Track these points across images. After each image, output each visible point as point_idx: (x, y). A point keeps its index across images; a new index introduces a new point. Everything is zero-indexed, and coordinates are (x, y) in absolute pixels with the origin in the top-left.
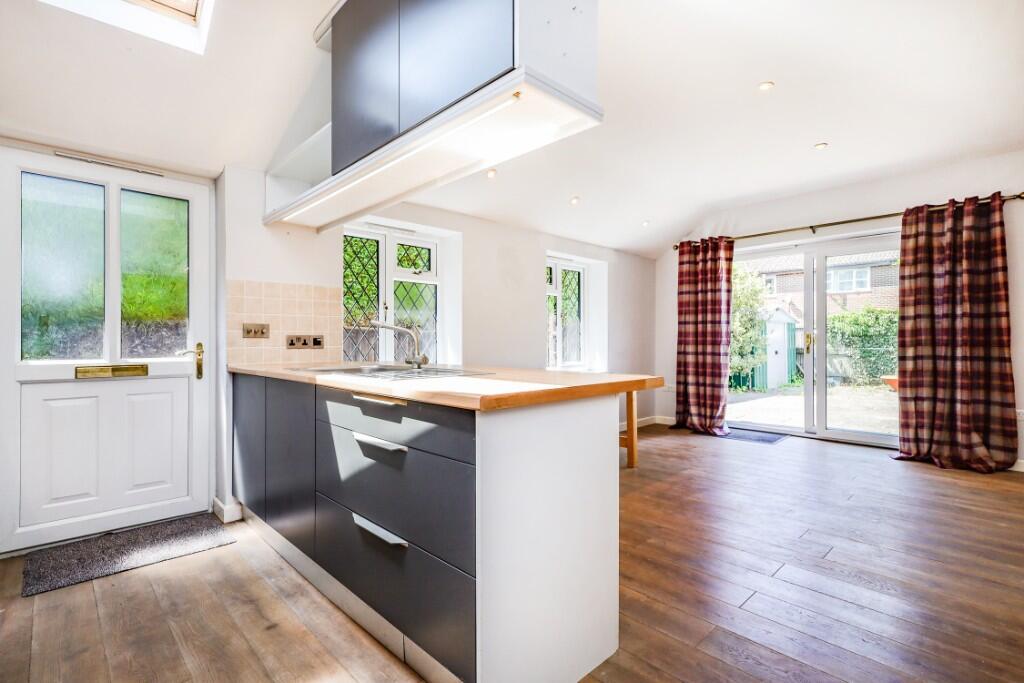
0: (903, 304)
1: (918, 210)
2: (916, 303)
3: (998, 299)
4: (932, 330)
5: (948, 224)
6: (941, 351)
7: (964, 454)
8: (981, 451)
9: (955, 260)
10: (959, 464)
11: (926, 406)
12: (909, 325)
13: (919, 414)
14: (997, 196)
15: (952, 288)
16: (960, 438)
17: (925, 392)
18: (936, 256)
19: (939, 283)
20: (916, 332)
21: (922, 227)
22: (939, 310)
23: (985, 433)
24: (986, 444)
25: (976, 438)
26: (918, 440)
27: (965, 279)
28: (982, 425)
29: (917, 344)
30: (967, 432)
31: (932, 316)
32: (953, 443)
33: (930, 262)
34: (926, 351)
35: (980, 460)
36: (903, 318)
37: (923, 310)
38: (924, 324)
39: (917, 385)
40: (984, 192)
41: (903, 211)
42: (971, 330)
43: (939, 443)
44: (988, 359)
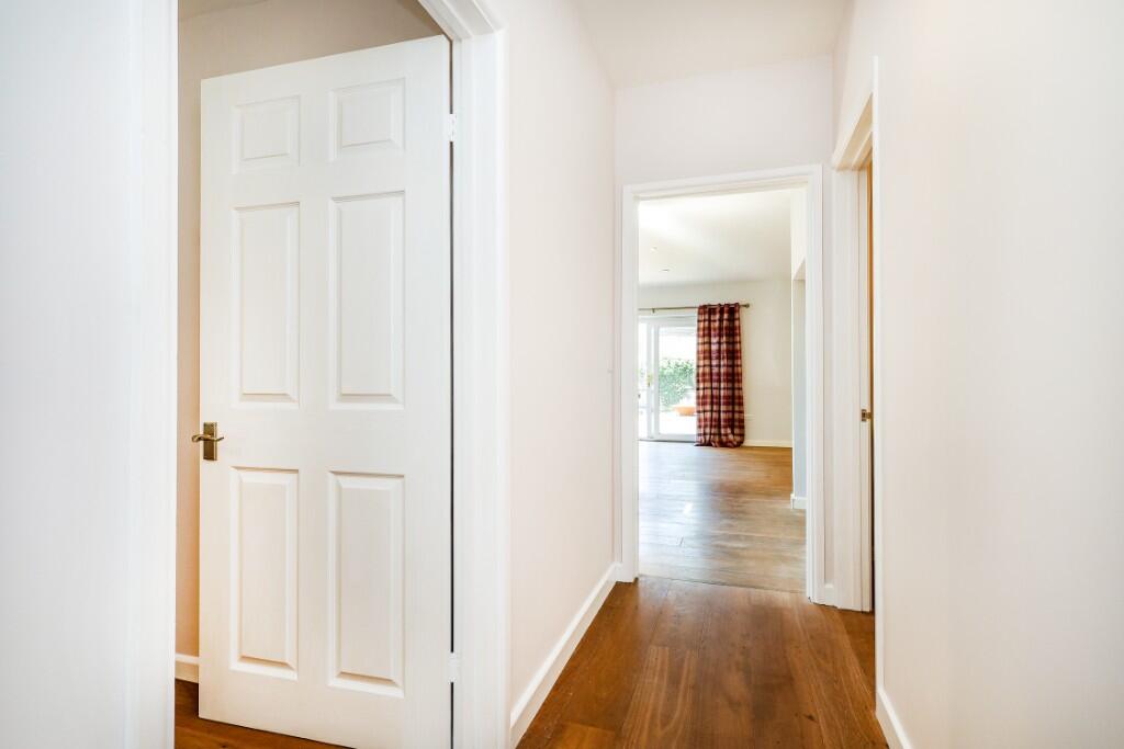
0: (699, 359)
1: (705, 307)
2: (704, 358)
3: (737, 358)
4: (711, 374)
5: (717, 317)
6: (715, 385)
7: (724, 438)
8: (731, 437)
9: (720, 336)
10: (723, 445)
11: (708, 415)
12: (701, 370)
13: (705, 420)
14: (737, 304)
15: (719, 351)
16: (723, 431)
17: (708, 407)
18: (712, 333)
19: (714, 347)
20: (704, 374)
21: (707, 317)
22: (714, 363)
23: (732, 427)
24: (733, 433)
25: (729, 431)
26: (705, 434)
27: (724, 347)
28: (731, 423)
29: (704, 381)
30: (725, 427)
31: (711, 366)
32: (720, 434)
33: (710, 336)
34: (707, 385)
35: (731, 442)
36: (698, 366)
37: (707, 362)
38: (707, 370)
39: (704, 404)
40: (732, 301)
41: (698, 305)
42: (727, 374)
43: (714, 434)
44: (733, 389)
